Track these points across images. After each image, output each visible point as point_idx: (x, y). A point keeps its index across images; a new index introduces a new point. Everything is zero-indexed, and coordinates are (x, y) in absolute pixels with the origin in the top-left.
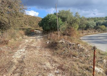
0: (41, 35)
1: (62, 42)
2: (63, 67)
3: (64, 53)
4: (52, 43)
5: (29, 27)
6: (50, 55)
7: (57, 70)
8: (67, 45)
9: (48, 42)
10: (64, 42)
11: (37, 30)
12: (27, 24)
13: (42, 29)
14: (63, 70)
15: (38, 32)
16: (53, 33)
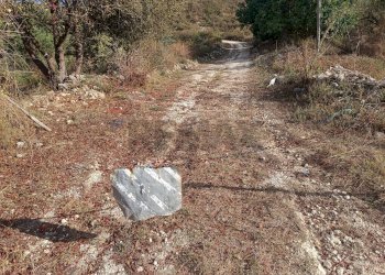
0: (245, 59)
1: (333, 79)
2: (328, 161)
3: (337, 118)
4: (290, 83)
5: (203, 29)
6: (278, 122)
7: (303, 166)
8: (356, 88)
9: (273, 81)
10: (342, 77)
11: (230, 38)
12: (197, 17)
13: (251, 36)
14: (328, 168)
15: (235, 46)
16: (293, 47)
